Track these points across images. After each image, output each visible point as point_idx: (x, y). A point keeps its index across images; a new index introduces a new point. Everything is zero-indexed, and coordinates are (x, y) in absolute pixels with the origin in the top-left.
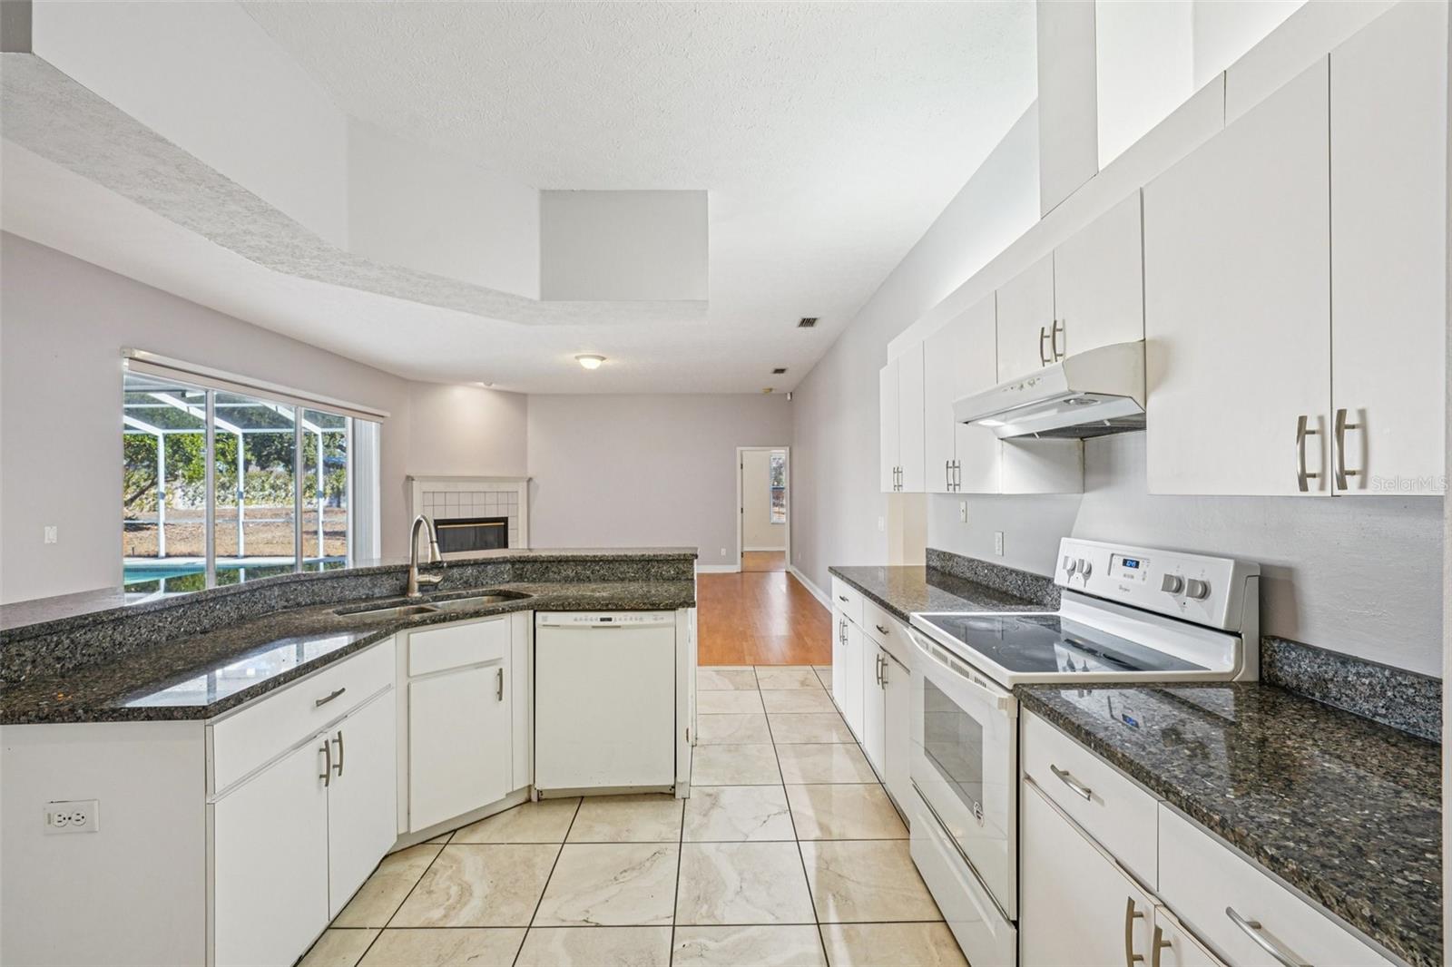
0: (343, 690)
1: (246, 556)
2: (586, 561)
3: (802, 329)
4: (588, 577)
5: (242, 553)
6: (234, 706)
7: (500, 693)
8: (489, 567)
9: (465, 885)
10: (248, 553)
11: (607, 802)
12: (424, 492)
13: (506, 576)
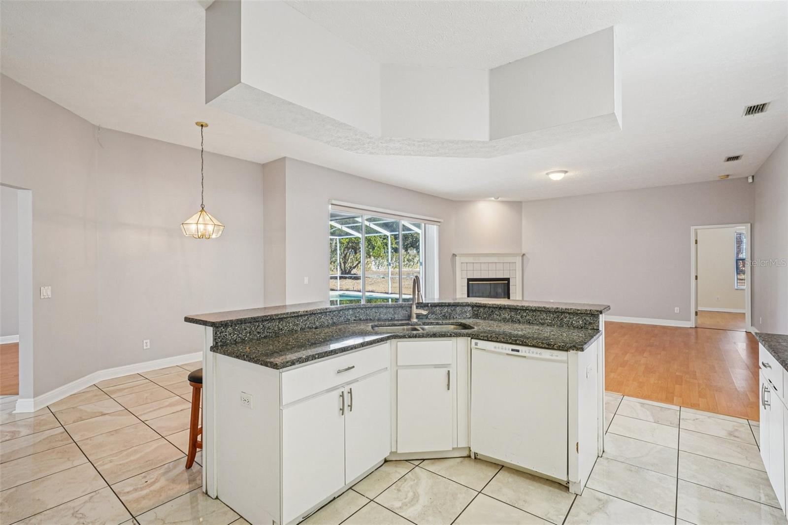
0: (353, 367)
1: (391, 293)
2: (518, 309)
3: (750, 116)
4: (519, 320)
5: (390, 292)
6: (291, 365)
7: (448, 385)
8: (458, 308)
9: (417, 495)
10: (393, 292)
11: (518, 475)
12: (462, 263)
13: (468, 314)
